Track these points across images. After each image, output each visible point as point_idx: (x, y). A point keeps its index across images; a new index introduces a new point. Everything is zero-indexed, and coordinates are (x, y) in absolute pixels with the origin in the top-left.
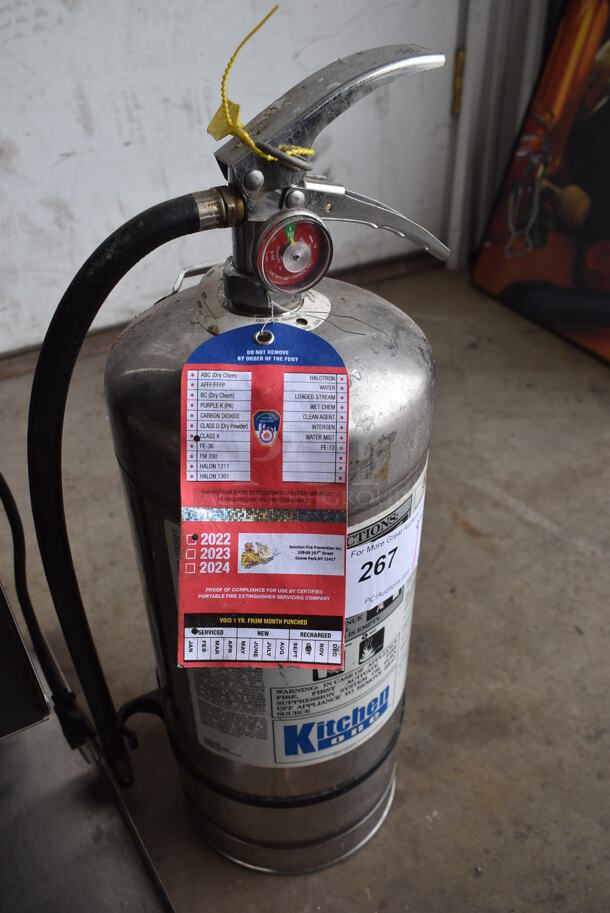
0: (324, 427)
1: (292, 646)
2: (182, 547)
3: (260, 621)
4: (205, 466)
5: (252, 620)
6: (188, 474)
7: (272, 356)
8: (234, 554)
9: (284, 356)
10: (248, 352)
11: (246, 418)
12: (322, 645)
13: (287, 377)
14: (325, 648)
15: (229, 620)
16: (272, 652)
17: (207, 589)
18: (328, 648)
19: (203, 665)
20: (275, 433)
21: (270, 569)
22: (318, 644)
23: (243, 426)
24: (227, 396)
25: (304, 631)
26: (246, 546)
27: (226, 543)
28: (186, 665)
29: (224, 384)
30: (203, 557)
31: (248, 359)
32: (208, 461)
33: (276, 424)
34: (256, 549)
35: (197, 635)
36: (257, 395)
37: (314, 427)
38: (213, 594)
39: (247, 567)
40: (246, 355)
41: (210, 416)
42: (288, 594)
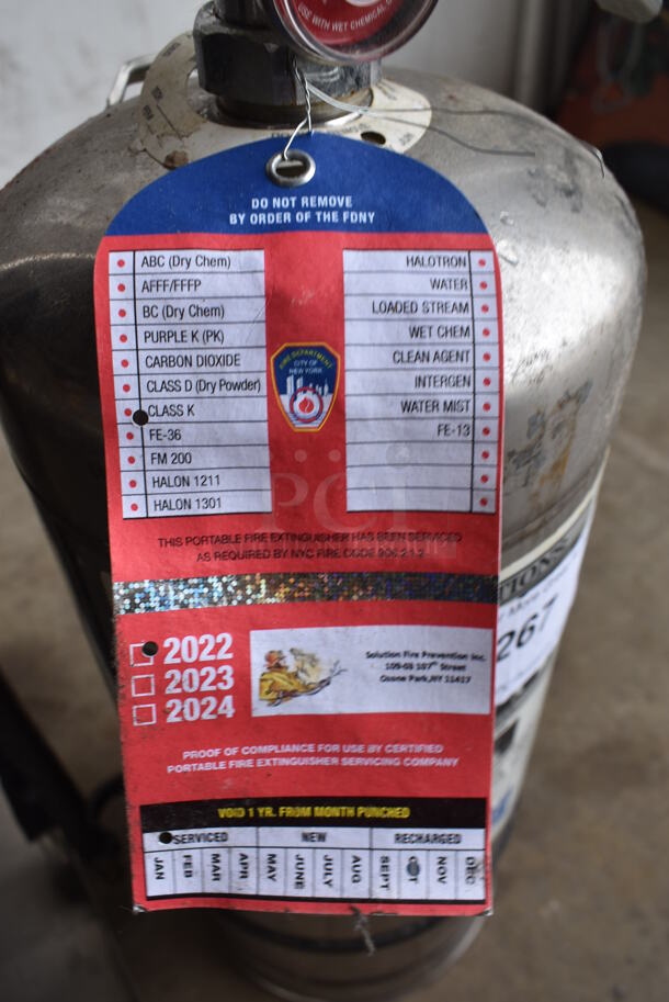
0: (445, 381)
1: (377, 864)
2: (121, 674)
3: (305, 812)
4: (162, 482)
5: (289, 811)
6: (126, 503)
7: (313, 211)
8: (243, 677)
9: (340, 210)
10: (255, 203)
11: (256, 363)
12: (442, 861)
13: (352, 260)
14: (449, 865)
15: (240, 813)
16: (335, 877)
17: (186, 755)
18: (457, 866)
19: (188, 904)
20: (328, 399)
21: (324, 704)
22: (434, 856)
23: (249, 385)
24: (205, 312)
25: (402, 831)
26: (269, 658)
27: (222, 655)
28: (152, 907)
29: (197, 284)
30: (171, 689)
31: (255, 219)
32: (171, 470)
33: (327, 375)
34: (291, 663)
35: (172, 845)
36: (278, 305)
37: (420, 381)
38: (200, 761)
39: (273, 702)
40: (249, 210)
41: (168, 362)
42: (365, 755)
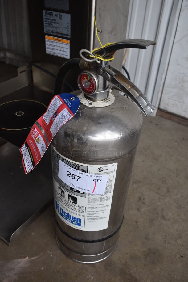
1: (28, 162)
2: (32, 128)
5: (30, 152)
6: (43, 116)
7: (69, 103)
8: (37, 137)
10: (67, 100)
11: (55, 112)
13: (65, 109)
15: (29, 149)
16: (26, 160)
17: (30, 140)
19: (21, 153)
20: (54, 118)
21: (38, 145)
22: (30, 166)
24: (56, 105)
25: (31, 162)
26: (39, 137)
27: (37, 134)
28: (20, 151)
29: (57, 102)
30: (33, 133)
31: (66, 101)
32: (47, 116)
33: (55, 116)
34: (39, 139)
35: (25, 147)
36: (59, 108)
39: (36, 141)
41: (52, 107)
42: (36, 153)
